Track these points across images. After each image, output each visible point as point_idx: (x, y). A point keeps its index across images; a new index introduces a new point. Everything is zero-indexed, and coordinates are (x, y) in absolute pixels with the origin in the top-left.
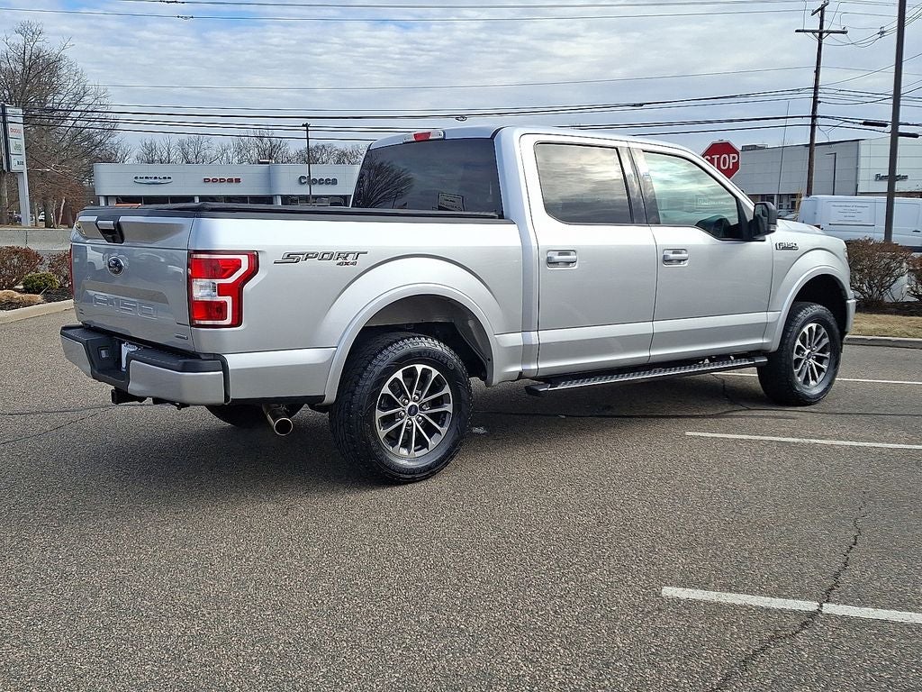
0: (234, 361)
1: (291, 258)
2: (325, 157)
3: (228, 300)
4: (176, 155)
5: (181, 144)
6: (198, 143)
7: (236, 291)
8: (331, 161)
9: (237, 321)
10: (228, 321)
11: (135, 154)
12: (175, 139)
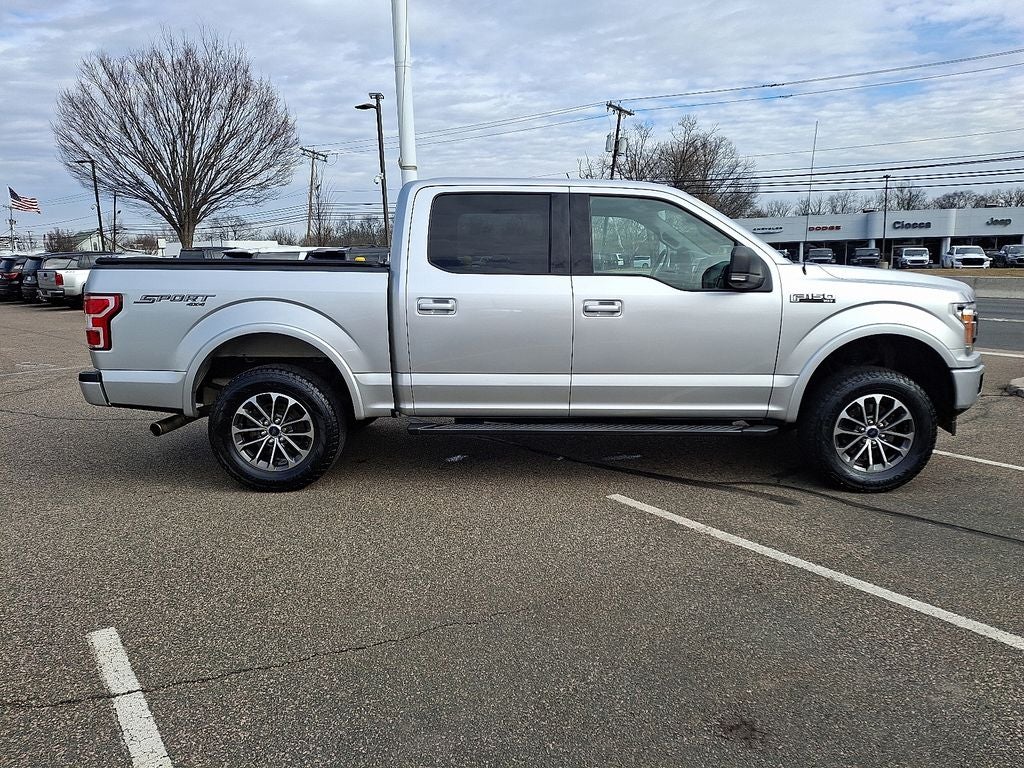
0: (107, 376)
1: (149, 299)
2: (962, 203)
3: (100, 330)
4: (826, 208)
5: (831, 199)
6: (845, 198)
7: (106, 323)
8: (968, 206)
9: (108, 346)
10: (102, 345)
11: (794, 209)
12: (826, 196)
